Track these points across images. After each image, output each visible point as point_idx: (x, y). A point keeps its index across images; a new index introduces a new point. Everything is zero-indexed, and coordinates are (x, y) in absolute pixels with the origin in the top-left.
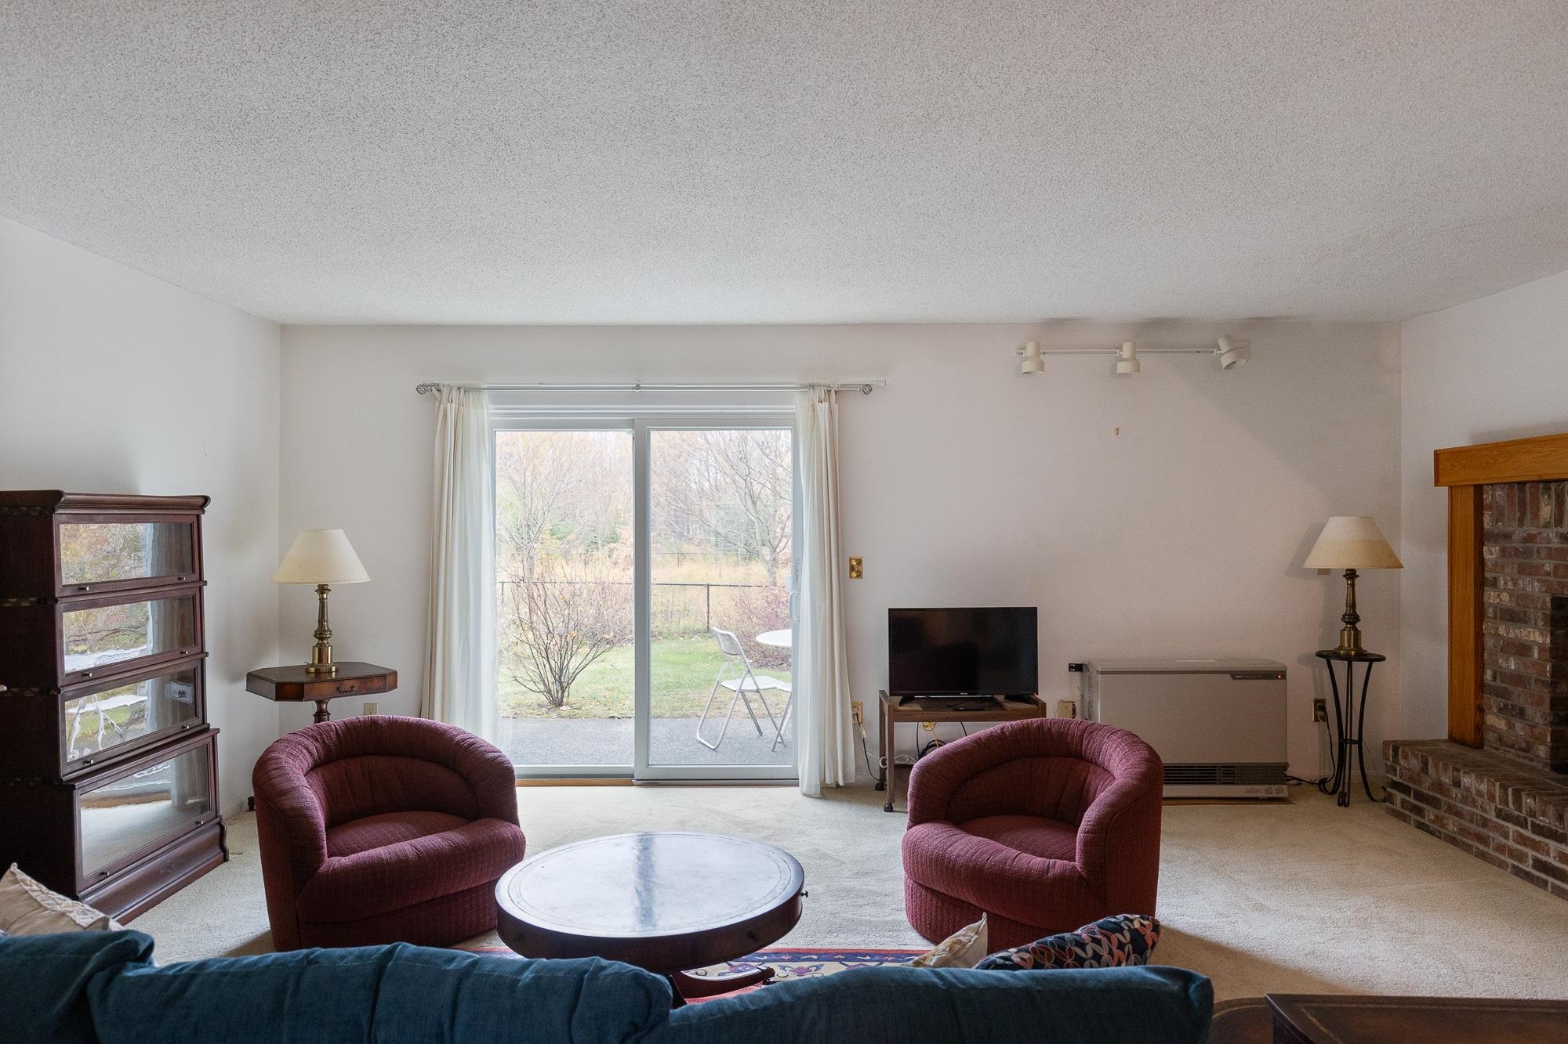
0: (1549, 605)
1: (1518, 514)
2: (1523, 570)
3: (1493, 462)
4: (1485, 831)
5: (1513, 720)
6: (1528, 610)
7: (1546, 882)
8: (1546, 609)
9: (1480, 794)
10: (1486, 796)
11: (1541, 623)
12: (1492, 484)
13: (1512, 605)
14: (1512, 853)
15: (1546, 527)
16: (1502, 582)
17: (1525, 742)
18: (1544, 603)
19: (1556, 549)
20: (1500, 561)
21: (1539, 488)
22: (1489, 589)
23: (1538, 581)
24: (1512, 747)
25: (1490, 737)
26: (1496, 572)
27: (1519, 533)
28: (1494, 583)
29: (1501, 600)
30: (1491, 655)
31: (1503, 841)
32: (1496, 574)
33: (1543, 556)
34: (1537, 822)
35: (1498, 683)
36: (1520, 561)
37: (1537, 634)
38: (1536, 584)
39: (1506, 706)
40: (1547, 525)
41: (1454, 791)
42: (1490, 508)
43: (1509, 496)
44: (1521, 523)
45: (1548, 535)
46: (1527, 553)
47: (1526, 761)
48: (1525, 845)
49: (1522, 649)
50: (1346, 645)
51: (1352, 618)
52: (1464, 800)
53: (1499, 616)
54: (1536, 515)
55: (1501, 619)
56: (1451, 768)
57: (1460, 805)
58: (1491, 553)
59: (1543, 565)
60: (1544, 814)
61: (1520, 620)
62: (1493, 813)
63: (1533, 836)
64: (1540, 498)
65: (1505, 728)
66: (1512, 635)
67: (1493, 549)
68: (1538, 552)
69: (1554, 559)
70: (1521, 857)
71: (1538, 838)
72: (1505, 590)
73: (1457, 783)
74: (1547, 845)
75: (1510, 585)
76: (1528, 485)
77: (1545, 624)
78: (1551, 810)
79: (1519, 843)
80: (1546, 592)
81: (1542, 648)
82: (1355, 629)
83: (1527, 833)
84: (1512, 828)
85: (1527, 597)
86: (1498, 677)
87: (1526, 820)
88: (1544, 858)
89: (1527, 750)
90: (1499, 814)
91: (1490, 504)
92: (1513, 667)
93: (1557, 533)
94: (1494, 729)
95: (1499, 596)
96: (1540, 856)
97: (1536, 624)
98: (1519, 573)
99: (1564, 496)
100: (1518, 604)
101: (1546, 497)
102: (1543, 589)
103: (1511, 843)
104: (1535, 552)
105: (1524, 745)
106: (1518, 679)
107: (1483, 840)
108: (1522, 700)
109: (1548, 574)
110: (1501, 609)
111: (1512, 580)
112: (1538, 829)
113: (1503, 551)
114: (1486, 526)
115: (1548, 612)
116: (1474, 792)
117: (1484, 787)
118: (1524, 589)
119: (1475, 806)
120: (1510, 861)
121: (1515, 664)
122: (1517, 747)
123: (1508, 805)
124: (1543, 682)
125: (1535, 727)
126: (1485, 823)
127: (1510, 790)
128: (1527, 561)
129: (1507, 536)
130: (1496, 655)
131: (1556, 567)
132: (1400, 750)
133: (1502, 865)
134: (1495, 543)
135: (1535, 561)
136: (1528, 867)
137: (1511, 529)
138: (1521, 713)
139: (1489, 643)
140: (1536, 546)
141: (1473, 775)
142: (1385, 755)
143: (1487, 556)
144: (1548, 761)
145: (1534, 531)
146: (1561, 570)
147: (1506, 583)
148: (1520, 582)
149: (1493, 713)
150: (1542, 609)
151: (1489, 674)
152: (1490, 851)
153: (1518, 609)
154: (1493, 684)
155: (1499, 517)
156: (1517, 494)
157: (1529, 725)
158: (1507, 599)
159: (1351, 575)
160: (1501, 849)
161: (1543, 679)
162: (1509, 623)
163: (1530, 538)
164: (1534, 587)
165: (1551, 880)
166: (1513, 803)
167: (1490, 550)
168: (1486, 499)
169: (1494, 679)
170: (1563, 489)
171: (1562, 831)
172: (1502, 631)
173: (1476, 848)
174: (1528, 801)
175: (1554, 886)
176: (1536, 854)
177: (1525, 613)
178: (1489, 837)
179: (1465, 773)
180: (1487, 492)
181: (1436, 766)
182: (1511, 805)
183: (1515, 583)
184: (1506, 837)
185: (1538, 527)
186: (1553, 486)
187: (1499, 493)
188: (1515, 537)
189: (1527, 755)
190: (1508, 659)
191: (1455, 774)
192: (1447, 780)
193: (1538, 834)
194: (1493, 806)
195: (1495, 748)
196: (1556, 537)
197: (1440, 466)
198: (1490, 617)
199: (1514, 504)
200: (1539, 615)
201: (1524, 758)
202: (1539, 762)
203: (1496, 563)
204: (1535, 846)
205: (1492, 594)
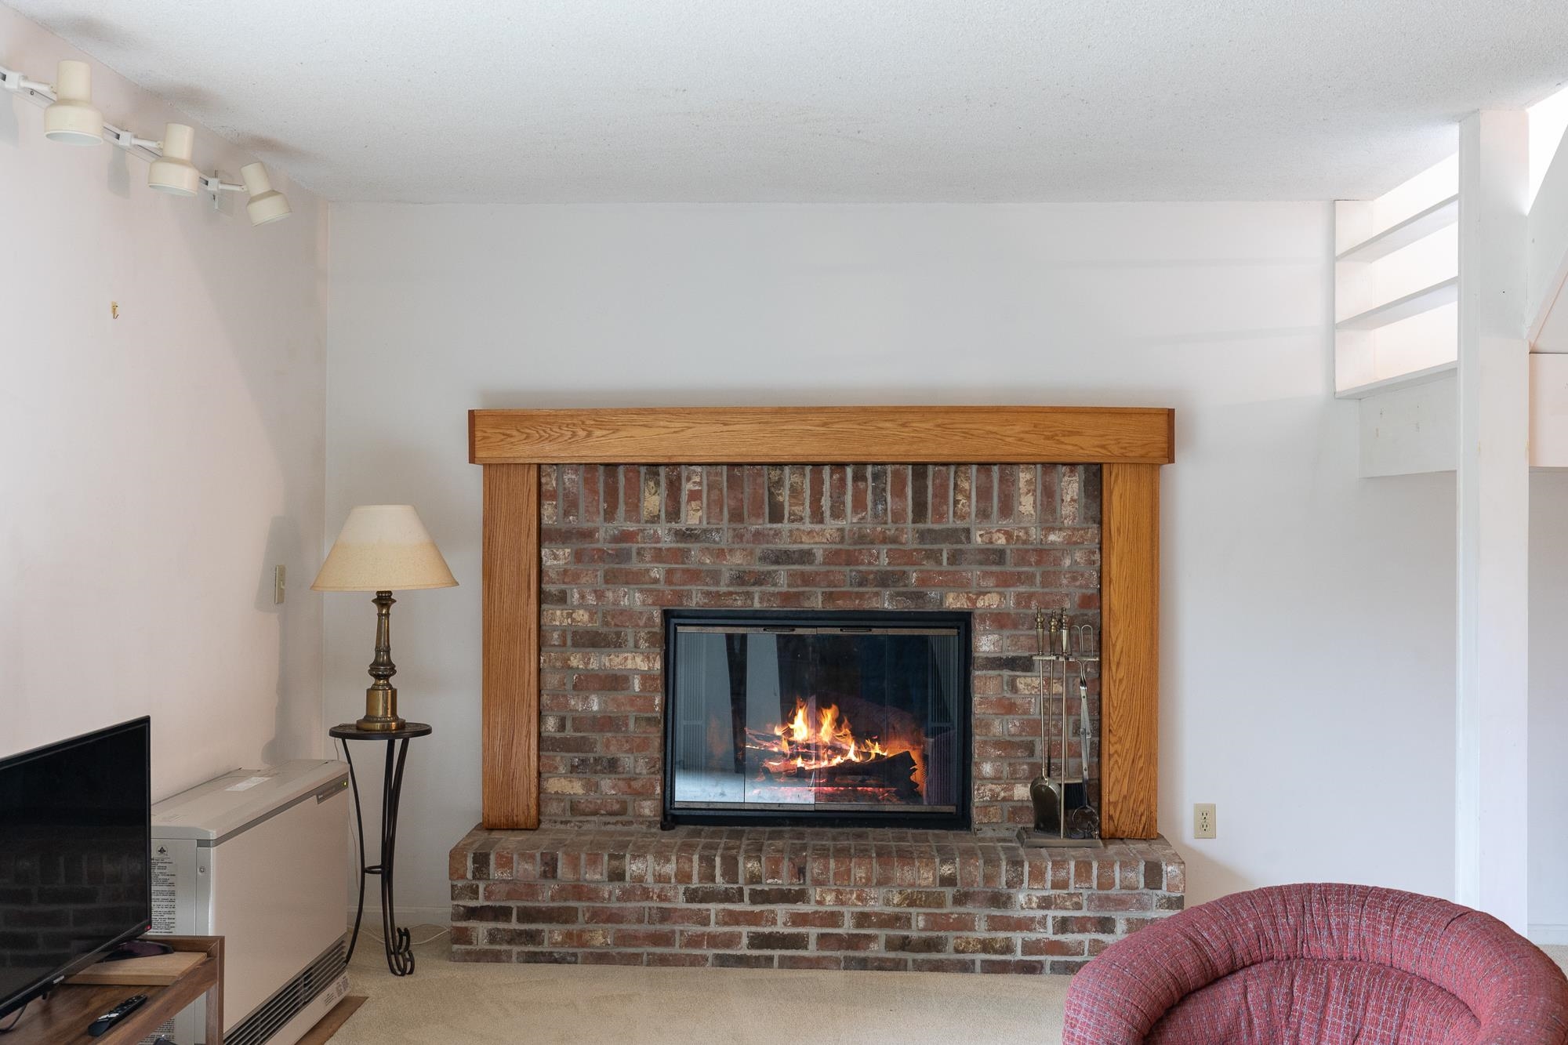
0: (658, 620)
1: (603, 505)
2: (611, 578)
3: (585, 433)
4: (666, 927)
5: (595, 778)
6: (623, 629)
7: (770, 959)
8: (653, 627)
9: (660, 878)
10: (673, 880)
11: (643, 645)
12: (556, 464)
13: (596, 625)
14: (714, 941)
15: (653, 522)
16: (576, 596)
17: (618, 802)
18: (650, 618)
19: (668, 550)
20: (572, 567)
21: (639, 472)
22: (552, 607)
23: (641, 591)
24: (595, 813)
25: (553, 808)
26: (564, 583)
27: (604, 531)
28: (562, 598)
29: (573, 620)
30: (555, 697)
31: (699, 929)
32: (563, 587)
33: (648, 557)
34: (759, 887)
35: (569, 732)
36: (607, 567)
37: (639, 660)
38: (637, 595)
39: (583, 761)
40: (654, 519)
41: (606, 889)
42: (553, 496)
43: (589, 482)
44: (610, 515)
45: (655, 531)
46: (622, 556)
47: (619, 827)
48: (738, 923)
49: (614, 682)
50: (380, 713)
51: (382, 669)
52: (627, 895)
53: (569, 642)
54: (634, 507)
55: (575, 645)
56: (606, 858)
57: (618, 905)
58: (556, 557)
59: (648, 571)
60: (775, 874)
61: (608, 645)
62: (681, 897)
63: (750, 908)
64: (642, 484)
65: (581, 791)
66: (594, 665)
67: (560, 553)
68: (638, 553)
69: (665, 562)
70: (731, 941)
71: (757, 908)
72: (581, 606)
73: (617, 876)
74: (773, 912)
75: (591, 600)
76: (621, 469)
77: (652, 644)
78: (785, 866)
79: (726, 924)
80: (654, 604)
81: (646, 677)
82: (391, 688)
83: (745, 906)
84: (714, 908)
85: (622, 612)
86: (569, 724)
87: (741, 890)
88: (767, 930)
89: (623, 812)
90: (692, 896)
91: (555, 491)
92: (595, 708)
93: (670, 530)
94: (559, 797)
95: (570, 615)
96: (760, 929)
97: (636, 646)
98: (607, 582)
99: (680, 484)
100: (607, 624)
101: (652, 484)
102: (650, 602)
103: (713, 928)
104: (634, 554)
105: (616, 807)
106: (606, 723)
107: (666, 939)
108: (612, 748)
109: (656, 581)
110: (575, 633)
111: (595, 592)
112: (758, 897)
113: (578, 556)
114: (545, 520)
115: (657, 629)
116: (650, 879)
117: (670, 868)
118: (616, 603)
119: (648, 898)
120: (710, 952)
121: (600, 704)
122: (603, 812)
123: (713, 880)
124: (648, 720)
125: (635, 779)
126: (665, 915)
127: (718, 860)
128: (623, 566)
129: (588, 535)
130: (564, 696)
131: (670, 573)
132: (492, 857)
133: (696, 961)
134: (563, 543)
135: (635, 565)
136: (743, 949)
137: (590, 525)
138: (612, 765)
139: (552, 680)
140: (635, 547)
141: (650, 858)
142: (455, 872)
143: (548, 562)
144: (658, 819)
145: (632, 527)
146: (678, 576)
147: (583, 597)
148: (610, 595)
149: (560, 776)
150: (646, 626)
151: (551, 724)
152: (676, 950)
153: (604, 630)
154: (558, 735)
155: (571, 506)
156: (602, 479)
157: (623, 779)
158: (586, 617)
159: (384, 600)
160: (694, 941)
161: (649, 715)
162: (588, 650)
163: (626, 537)
164: (633, 599)
165: (777, 953)
166: (723, 875)
167: (554, 554)
168: (547, 484)
169: (562, 727)
170: (679, 477)
171: (797, 888)
172: (575, 661)
173: (648, 954)
174: (749, 865)
175: (782, 959)
176: (754, 929)
177: (618, 634)
178: (673, 932)
179: (634, 857)
180: (549, 475)
181: (574, 864)
182: (719, 878)
183: (600, 595)
184: (704, 921)
185: (638, 521)
186: (662, 471)
187: (569, 476)
188: (600, 535)
189: (619, 818)
190: (587, 698)
191: (615, 863)
192: (597, 877)
193: (763, 903)
194: (681, 888)
195: (562, 822)
196: (669, 534)
197: (478, 434)
198: (555, 645)
199: (596, 492)
200: (642, 634)
201: (616, 823)
202: (641, 823)
203: (565, 571)
204: (752, 919)
205: (558, 613)
